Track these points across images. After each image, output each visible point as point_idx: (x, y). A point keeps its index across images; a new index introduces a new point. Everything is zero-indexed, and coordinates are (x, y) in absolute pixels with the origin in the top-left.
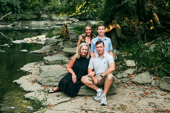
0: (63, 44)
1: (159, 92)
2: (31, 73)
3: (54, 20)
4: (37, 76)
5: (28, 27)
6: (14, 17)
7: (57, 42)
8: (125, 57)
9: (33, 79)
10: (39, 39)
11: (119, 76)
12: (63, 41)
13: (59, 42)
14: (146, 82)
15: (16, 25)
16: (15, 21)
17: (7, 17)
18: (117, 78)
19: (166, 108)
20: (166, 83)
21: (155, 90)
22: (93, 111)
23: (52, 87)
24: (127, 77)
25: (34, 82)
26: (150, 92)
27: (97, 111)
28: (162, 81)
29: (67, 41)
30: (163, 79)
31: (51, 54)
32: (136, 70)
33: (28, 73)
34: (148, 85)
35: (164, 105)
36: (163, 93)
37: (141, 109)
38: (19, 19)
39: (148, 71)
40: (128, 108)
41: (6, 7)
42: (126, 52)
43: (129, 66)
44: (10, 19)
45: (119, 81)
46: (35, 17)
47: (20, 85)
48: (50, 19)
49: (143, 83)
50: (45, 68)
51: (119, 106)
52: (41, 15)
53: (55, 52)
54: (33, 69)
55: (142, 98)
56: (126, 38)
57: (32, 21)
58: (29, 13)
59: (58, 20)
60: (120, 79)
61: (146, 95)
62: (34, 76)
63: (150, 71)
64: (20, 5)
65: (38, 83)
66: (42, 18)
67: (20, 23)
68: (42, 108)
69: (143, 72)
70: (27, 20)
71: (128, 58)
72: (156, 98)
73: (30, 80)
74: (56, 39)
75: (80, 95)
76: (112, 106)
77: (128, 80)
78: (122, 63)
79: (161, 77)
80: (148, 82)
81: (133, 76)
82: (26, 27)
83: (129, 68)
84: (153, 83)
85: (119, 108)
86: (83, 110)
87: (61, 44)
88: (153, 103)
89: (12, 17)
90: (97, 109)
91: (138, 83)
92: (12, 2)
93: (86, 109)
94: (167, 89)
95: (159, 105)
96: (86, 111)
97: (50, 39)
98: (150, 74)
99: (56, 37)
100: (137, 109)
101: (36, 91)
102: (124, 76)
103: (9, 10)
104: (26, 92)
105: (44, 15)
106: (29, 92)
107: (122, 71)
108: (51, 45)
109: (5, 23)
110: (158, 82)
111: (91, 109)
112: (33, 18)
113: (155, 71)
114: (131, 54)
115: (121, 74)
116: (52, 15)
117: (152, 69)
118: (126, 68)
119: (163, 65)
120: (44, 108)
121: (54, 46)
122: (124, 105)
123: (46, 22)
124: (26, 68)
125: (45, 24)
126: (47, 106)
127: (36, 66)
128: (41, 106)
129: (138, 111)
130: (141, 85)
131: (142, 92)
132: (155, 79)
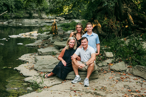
0: (53, 39)
1: (132, 78)
2: (28, 62)
3: (44, 18)
4: (33, 64)
5: (21, 24)
6: (9, 16)
7: (48, 37)
8: (105, 50)
9: (30, 67)
10: (32, 34)
11: (100, 65)
12: (53, 36)
13: (49, 37)
14: (122, 69)
15: (11, 22)
16: (10, 19)
17: (3, 15)
18: (99, 66)
19: (137, 90)
20: (138, 70)
21: (129, 76)
22: (80, 91)
23: (46, 73)
24: (107, 66)
25: (31, 69)
26: (125, 77)
27: (83, 91)
28: (135, 69)
29: (56, 36)
30: (135, 67)
31: (43, 46)
32: (114, 60)
33: (25, 62)
34: (124, 72)
35: (136, 87)
36: (135, 78)
37: (118, 90)
38: (13, 17)
39: (124, 61)
40: (107, 89)
41: (3, 7)
42: (106, 45)
43: (108, 57)
44: (6, 17)
45: (100, 68)
46: (27, 16)
47: (20, 71)
48: (40, 17)
49: (120, 70)
50: (39, 58)
51: (101, 88)
52: (32, 14)
53: (47, 45)
54: (29, 58)
55: (118, 82)
56: (105, 34)
57: (25, 19)
58: (22, 12)
59: (47, 18)
60: (101, 67)
61: (122, 80)
62: (30, 64)
63: (125, 61)
64: (15, 5)
65: (35, 69)
66: (34, 16)
67: (15, 21)
68: (39, 89)
69: (120, 62)
70: (21, 18)
71: (107, 50)
72: (130, 82)
73: (28, 67)
74: (46, 34)
75: (69, 79)
76: (95, 88)
77: (108, 68)
78: (103, 54)
79: (134, 66)
80: (124, 70)
81: (112, 65)
82: (19, 24)
83: (108, 58)
84: (128, 70)
85: (100, 89)
86: (72, 90)
87: (51, 38)
88: (127, 86)
89: (7, 15)
90: (83, 89)
91: (115, 70)
92: (8, 3)
93: (75, 90)
94: (139, 75)
95: (132, 87)
96: (75, 91)
97: (41, 34)
98: (125, 63)
99: (46, 32)
100: (115, 90)
101: (33, 76)
102: (104, 65)
103: (5, 9)
104: (25, 77)
105: (35, 14)
106: (28, 76)
107: (102, 60)
108: (43, 39)
109: (2, 20)
110: (131, 70)
111: (78, 90)
112: (26, 17)
113: (129, 61)
114: (109, 47)
115: (102, 63)
116: (42, 14)
117: (127, 59)
118: (106, 58)
119: (136, 56)
120: (41, 89)
121: (45, 40)
122: (104, 87)
123: (36, 20)
124: (23, 58)
125: (36, 22)
126: (43, 87)
127: (32, 57)
128: (38, 87)
129: (116, 91)
130: (118, 72)
131: (118, 78)
132: (129, 67)
